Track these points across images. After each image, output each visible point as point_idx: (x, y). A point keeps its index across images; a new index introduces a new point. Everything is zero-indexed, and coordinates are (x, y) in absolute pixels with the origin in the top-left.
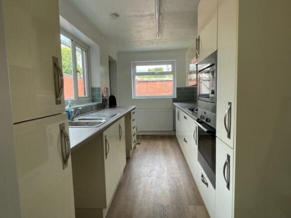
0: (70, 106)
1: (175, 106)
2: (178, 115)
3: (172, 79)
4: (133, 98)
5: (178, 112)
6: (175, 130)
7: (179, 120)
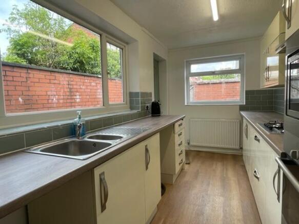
0: (80, 118)
1: (242, 117)
2: (247, 130)
3: (240, 80)
4: (186, 104)
5: (247, 126)
6: (241, 148)
7: (247, 137)
